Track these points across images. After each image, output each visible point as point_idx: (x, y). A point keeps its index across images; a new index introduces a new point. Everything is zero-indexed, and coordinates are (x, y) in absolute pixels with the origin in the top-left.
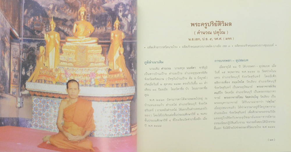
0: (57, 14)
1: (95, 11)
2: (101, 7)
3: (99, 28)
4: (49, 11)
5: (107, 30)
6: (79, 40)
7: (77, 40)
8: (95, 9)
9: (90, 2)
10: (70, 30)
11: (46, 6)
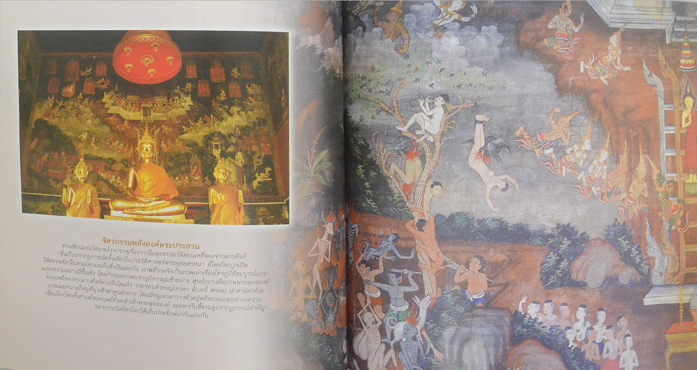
0: (95, 151)
1: (167, 147)
2: (177, 140)
3: (177, 178)
4: (81, 144)
5: (193, 182)
6: (142, 205)
7: (137, 205)
8: (165, 142)
9: (157, 131)
10: (121, 180)
11: (75, 135)
